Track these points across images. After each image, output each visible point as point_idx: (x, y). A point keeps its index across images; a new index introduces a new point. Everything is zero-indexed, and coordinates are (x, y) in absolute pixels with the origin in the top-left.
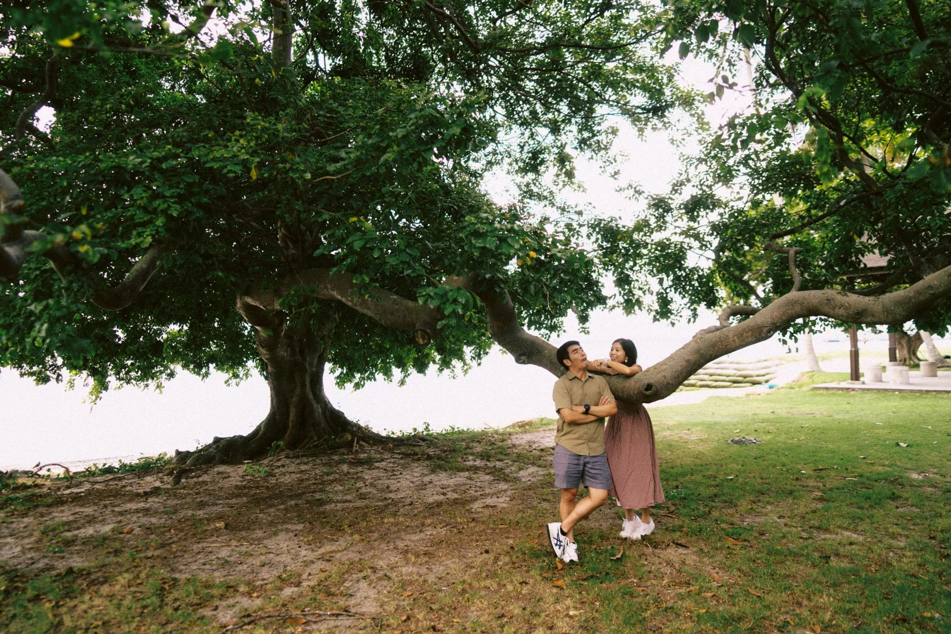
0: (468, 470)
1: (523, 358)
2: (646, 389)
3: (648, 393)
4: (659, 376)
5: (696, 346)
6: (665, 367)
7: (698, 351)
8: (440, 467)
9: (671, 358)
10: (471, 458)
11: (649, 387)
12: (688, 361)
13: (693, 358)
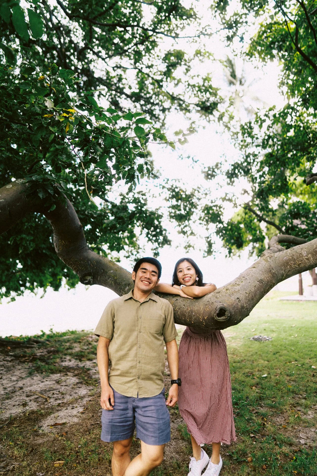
0: (60, 371)
1: (89, 278)
2: (219, 315)
3: (222, 319)
4: (233, 298)
5: (267, 265)
6: (237, 288)
7: (270, 271)
8: (39, 370)
9: (242, 278)
10: (68, 358)
11: (222, 312)
12: (261, 281)
13: (265, 277)
